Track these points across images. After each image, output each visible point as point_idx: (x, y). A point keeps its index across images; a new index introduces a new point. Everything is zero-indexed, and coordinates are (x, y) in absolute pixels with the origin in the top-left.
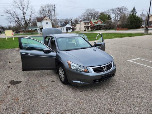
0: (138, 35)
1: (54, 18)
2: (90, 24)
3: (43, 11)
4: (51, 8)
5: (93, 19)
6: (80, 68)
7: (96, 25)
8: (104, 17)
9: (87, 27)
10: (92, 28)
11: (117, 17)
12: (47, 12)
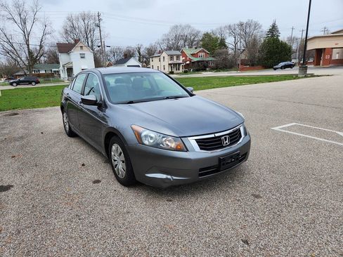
0: (285, 79)
1: (100, 44)
2: (182, 59)
3: (73, 27)
4: (92, 21)
5: (187, 47)
6: (165, 141)
7: (195, 59)
8: (212, 44)
9: (176, 65)
10: (187, 66)
11: (239, 43)
12: (83, 30)
